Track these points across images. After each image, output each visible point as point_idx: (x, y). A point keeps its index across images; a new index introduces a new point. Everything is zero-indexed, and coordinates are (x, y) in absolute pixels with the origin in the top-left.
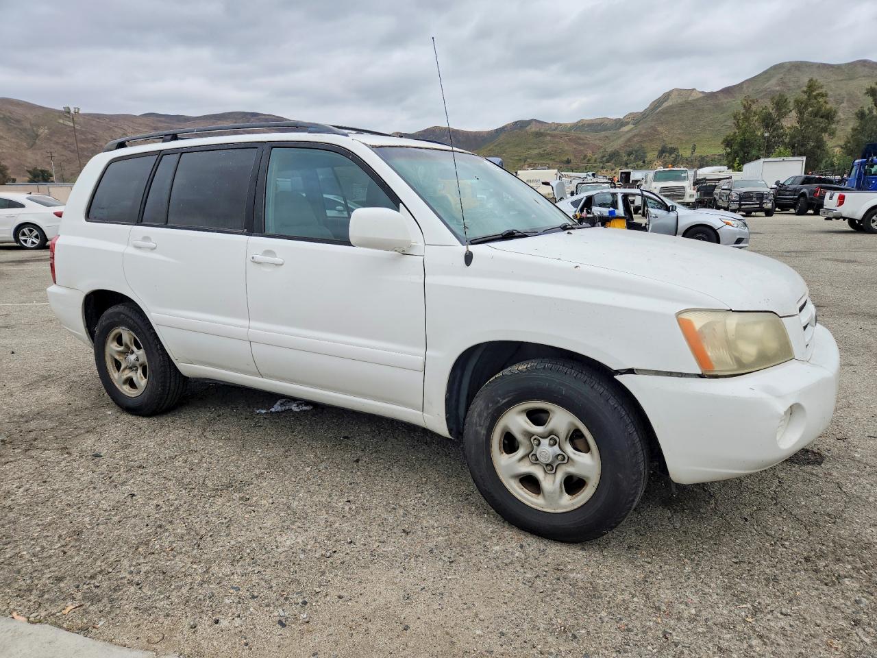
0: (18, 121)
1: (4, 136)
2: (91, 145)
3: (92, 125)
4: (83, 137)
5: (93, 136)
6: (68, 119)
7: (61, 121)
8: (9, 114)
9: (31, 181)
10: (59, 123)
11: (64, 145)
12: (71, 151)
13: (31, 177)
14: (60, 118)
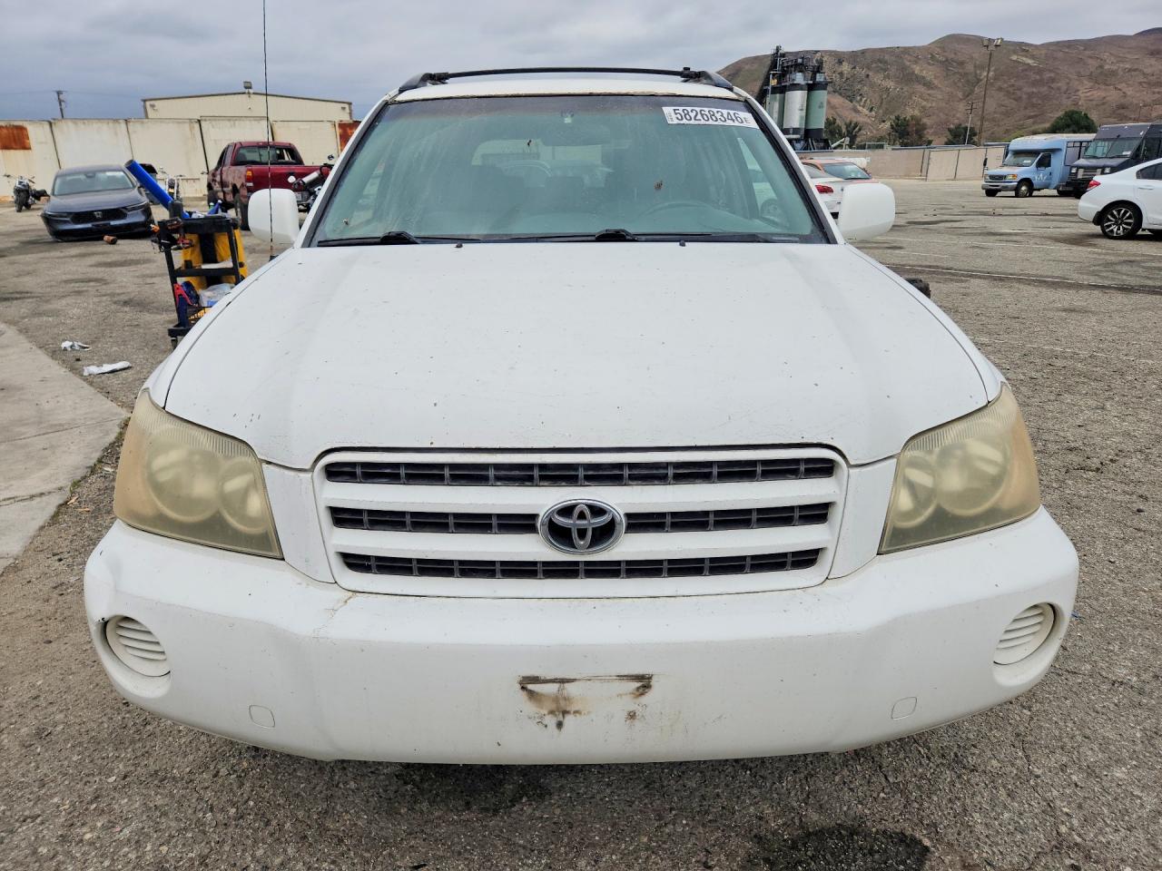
0: (961, 64)
1: (939, 86)
2: (1046, 88)
3: (1055, 59)
4: (1038, 77)
5: (1052, 75)
6: (1024, 53)
7: (1014, 58)
8: (953, 56)
9: (949, 143)
10: (1011, 60)
11: (1008, 92)
12: (1014, 99)
13: (950, 137)
14: (1015, 52)
